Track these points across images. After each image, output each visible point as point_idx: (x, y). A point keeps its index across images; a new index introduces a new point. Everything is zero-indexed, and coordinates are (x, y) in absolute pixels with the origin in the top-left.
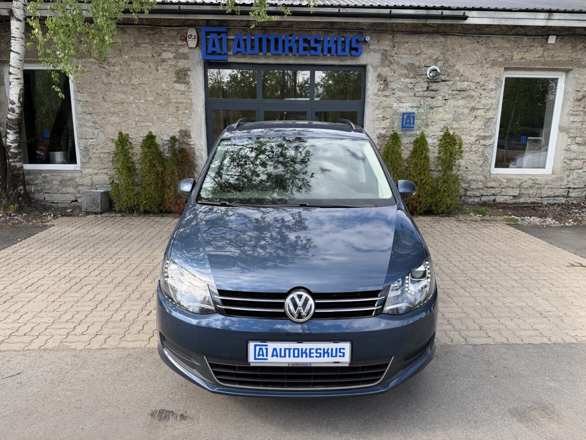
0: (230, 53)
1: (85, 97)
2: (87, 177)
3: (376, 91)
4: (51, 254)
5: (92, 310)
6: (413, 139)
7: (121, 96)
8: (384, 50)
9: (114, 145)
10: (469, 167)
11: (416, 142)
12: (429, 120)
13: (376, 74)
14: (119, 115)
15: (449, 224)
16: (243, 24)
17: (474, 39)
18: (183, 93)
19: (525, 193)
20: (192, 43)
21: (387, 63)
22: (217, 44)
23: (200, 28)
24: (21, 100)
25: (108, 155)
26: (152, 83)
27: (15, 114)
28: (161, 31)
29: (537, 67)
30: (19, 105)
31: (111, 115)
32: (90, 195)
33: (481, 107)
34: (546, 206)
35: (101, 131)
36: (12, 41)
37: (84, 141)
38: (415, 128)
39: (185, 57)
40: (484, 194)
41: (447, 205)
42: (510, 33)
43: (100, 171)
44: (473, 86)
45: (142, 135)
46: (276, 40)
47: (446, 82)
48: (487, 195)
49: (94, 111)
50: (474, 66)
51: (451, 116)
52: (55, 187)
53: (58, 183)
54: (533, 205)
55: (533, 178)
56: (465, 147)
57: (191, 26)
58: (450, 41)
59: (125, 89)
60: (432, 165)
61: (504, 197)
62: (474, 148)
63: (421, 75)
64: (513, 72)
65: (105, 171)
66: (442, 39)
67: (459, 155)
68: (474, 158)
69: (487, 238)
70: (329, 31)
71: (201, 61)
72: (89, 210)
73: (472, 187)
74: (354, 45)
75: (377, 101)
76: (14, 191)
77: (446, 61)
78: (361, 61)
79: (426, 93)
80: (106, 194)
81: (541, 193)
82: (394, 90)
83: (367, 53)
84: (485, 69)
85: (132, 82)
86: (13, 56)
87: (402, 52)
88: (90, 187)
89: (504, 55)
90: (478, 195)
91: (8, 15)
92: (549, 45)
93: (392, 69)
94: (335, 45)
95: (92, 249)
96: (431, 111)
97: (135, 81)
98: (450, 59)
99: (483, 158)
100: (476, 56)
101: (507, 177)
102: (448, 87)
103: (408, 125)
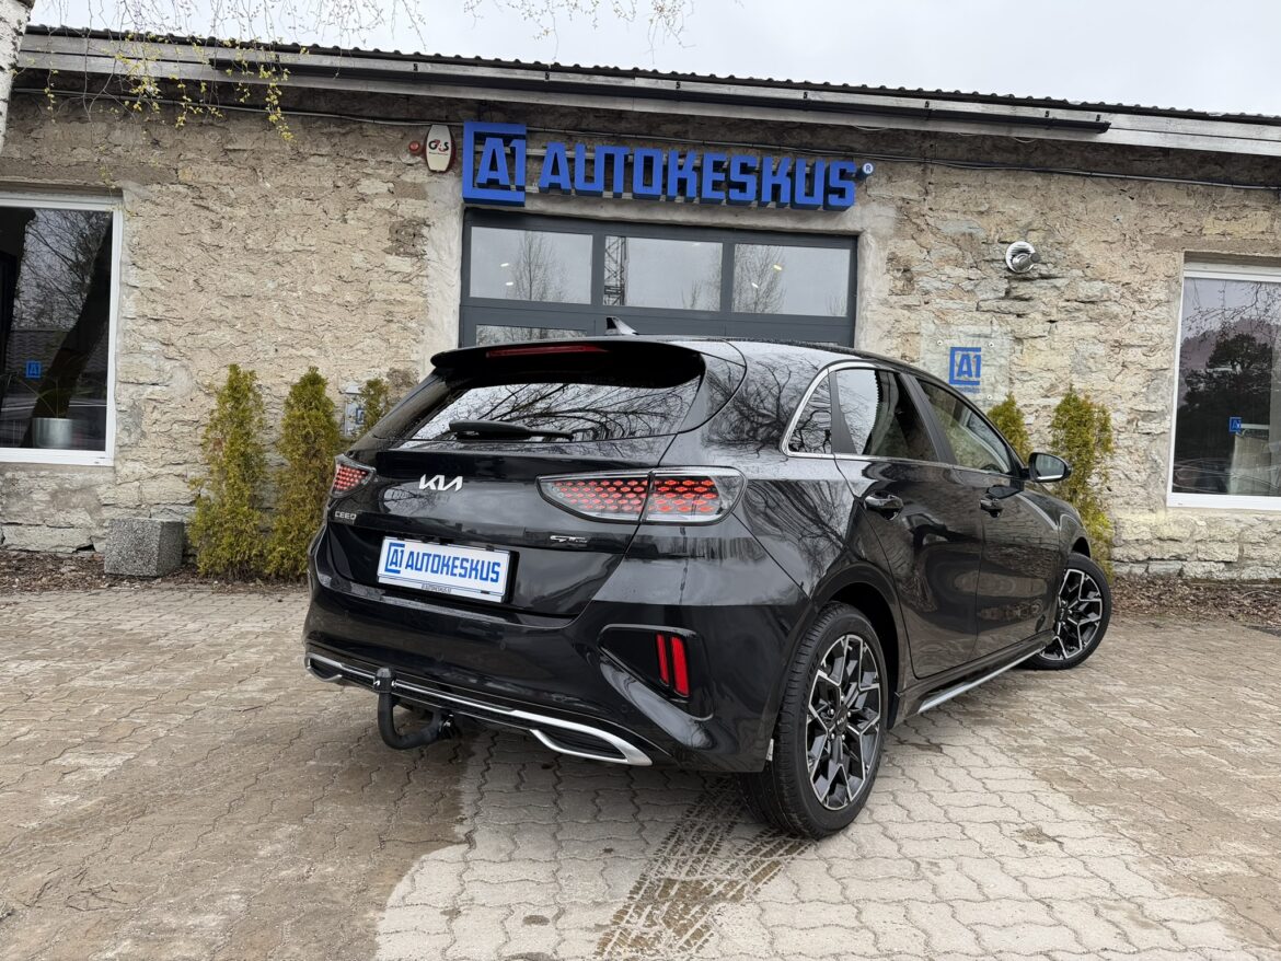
0: (533, 189)
1: (149, 278)
2: (129, 485)
3: (885, 295)
7: (244, 279)
8: (903, 199)
9: (213, 404)
10: (1114, 485)
12: (1014, 367)
13: (885, 254)
14: (232, 326)
16: (567, 122)
17: (1111, 183)
18: (407, 278)
19: (1253, 554)
20: (439, 160)
21: (909, 229)
22: (502, 163)
23: (462, 127)
25: (192, 428)
26: (327, 251)
28: (361, 128)
29: (1260, 255)
31: (213, 325)
32: (131, 529)
33: (1136, 342)
35: (183, 366)
37: (132, 389)
38: (982, 385)
39: (418, 192)
40: (1155, 556)
42: (1192, 175)
43: (166, 470)
44: (1114, 292)
45: (288, 378)
46: (648, 162)
47: (1049, 281)
48: (1162, 559)
49: (166, 314)
50: (1113, 246)
51: (1066, 360)
52: (35, 508)
53: (48, 498)
55: (1270, 519)
57: (439, 121)
58: (1056, 187)
59: (254, 265)
61: (1204, 564)
62: (1124, 440)
63: (993, 260)
64: (1200, 266)
65: (179, 470)
66: (1038, 180)
68: (1126, 465)
70: (772, 149)
71: (456, 205)
72: (123, 570)
73: (1124, 537)
74: (835, 182)
75: (887, 319)
77: (1050, 231)
78: (849, 222)
79: (1004, 304)
80: (176, 528)
82: (927, 293)
83: (863, 205)
84: (1140, 254)
85: (277, 246)
87: (947, 206)
88: (134, 512)
89: (1181, 224)
90: (1142, 557)
93: (924, 244)
94: (789, 180)
96: (1017, 347)
97: (285, 244)
98: (1058, 226)
99: (1148, 465)
100: (1116, 224)
101: (1206, 515)
102: (1056, 293)
103: (965, 377)
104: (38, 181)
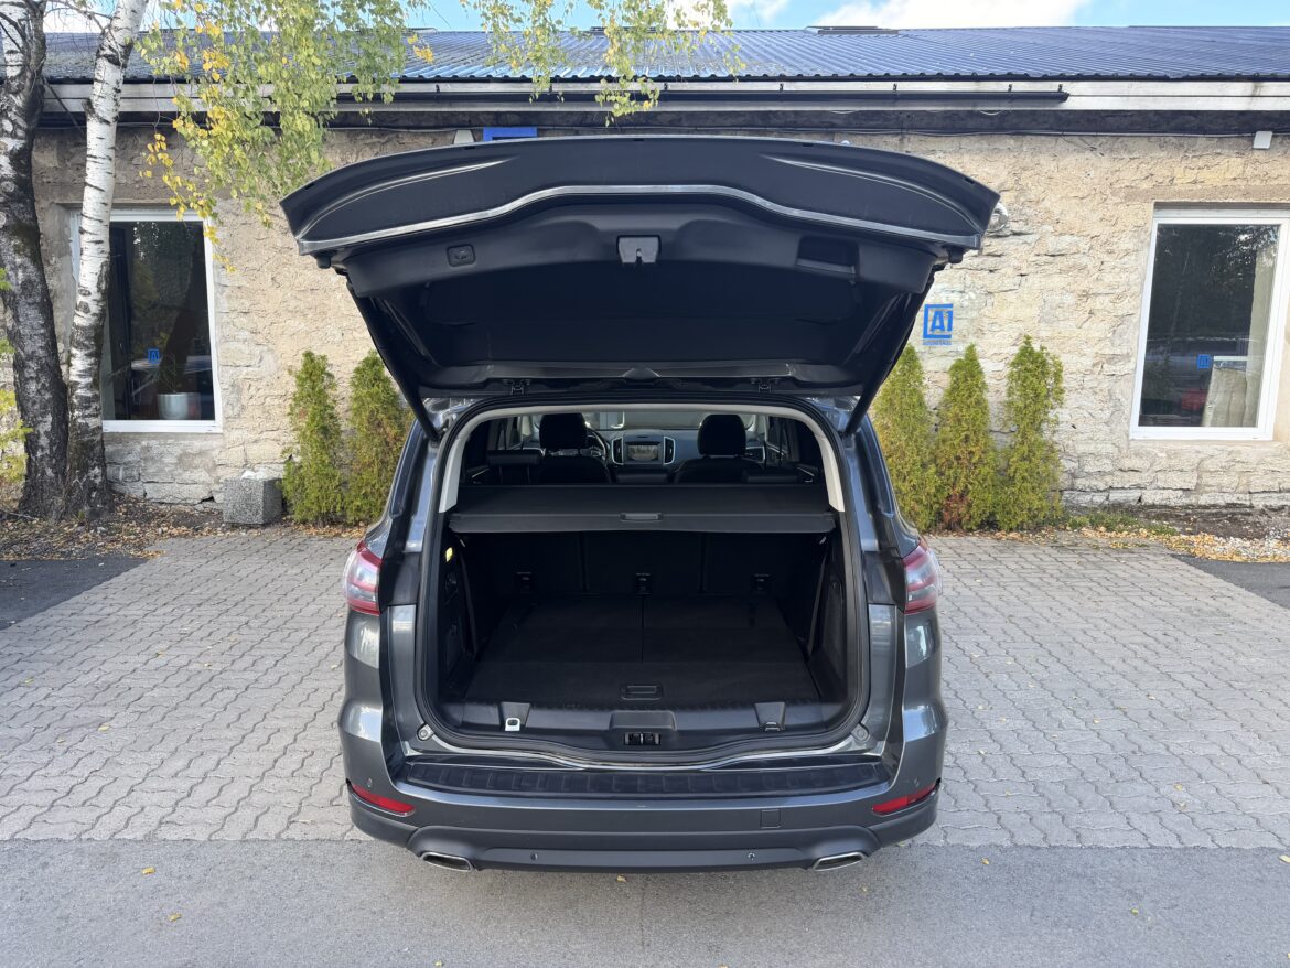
1: (235, 278)
2: (236, 449)
4: (152, 618)
5: (232, 748)
6: (950, 362)
7: (312, 275)
9: (293, 381)
10: (1079, 426)
11: (956, 368)
12: (985, 320)
14: (305, 316)
15: (1035, 555)
16: (573, 119)
17: (1084, 141)
19: (1210, 483)
23: (481, 131)
24: (103, 286)
25: (281, 401)
27: (89, 316)
28: (398, 137)
29: (1231, 201)
30: (98, 296)
31: (290, 314)
32: (241, 487)
33: (1107, 291)
34: (1262, 512)
35: (268, 350)
36: (90, 164)
37: (231, 370)
38: (954, 337)
40: (1115, 485)
41: (1029, 510)
42: (1164, 128)
43: (264, 435)
44: (1084, 245)
45: (354, 358)
47: (1022, 237)
48: (1123, 488)
49: (255, 308)
50: (1085, 200)
51: (1035, 311)
52: (167, 469)
53: (175, 461)
54: (1231, 510)
55: (1230, 449)
56: (1068, 382)
57: (462, 127)
58: (1029, 147)
60: (993, 420)
61: (1165, 491)
62: (1089, 382)
64: (1174, 213)
65: (274, 435)
66: (1010, 142)
67: (1056, 400)
68: (1090, 405)
69: (1126, 589)
72: (237, 520)
73: (1087, 469)
76: (80, 479)
77: (1022, 191)
79: (976, 262)
80: (272, 486)
81: (1248, 484)
84: (1110, 207)
86: (90, 196)
88: (243, 470)
89: (1152, 175)
90: (1102, 487)
91: (83, 110)
92: (1256, 153)
95: (239, 609)
96: (989, 301)
98: (1030, 185)
99: (1111, 404)
100: (1088, 180)
101: (1169, 447)
102: (1027, 248)
103: (937, 332)
104: (142, 201)
